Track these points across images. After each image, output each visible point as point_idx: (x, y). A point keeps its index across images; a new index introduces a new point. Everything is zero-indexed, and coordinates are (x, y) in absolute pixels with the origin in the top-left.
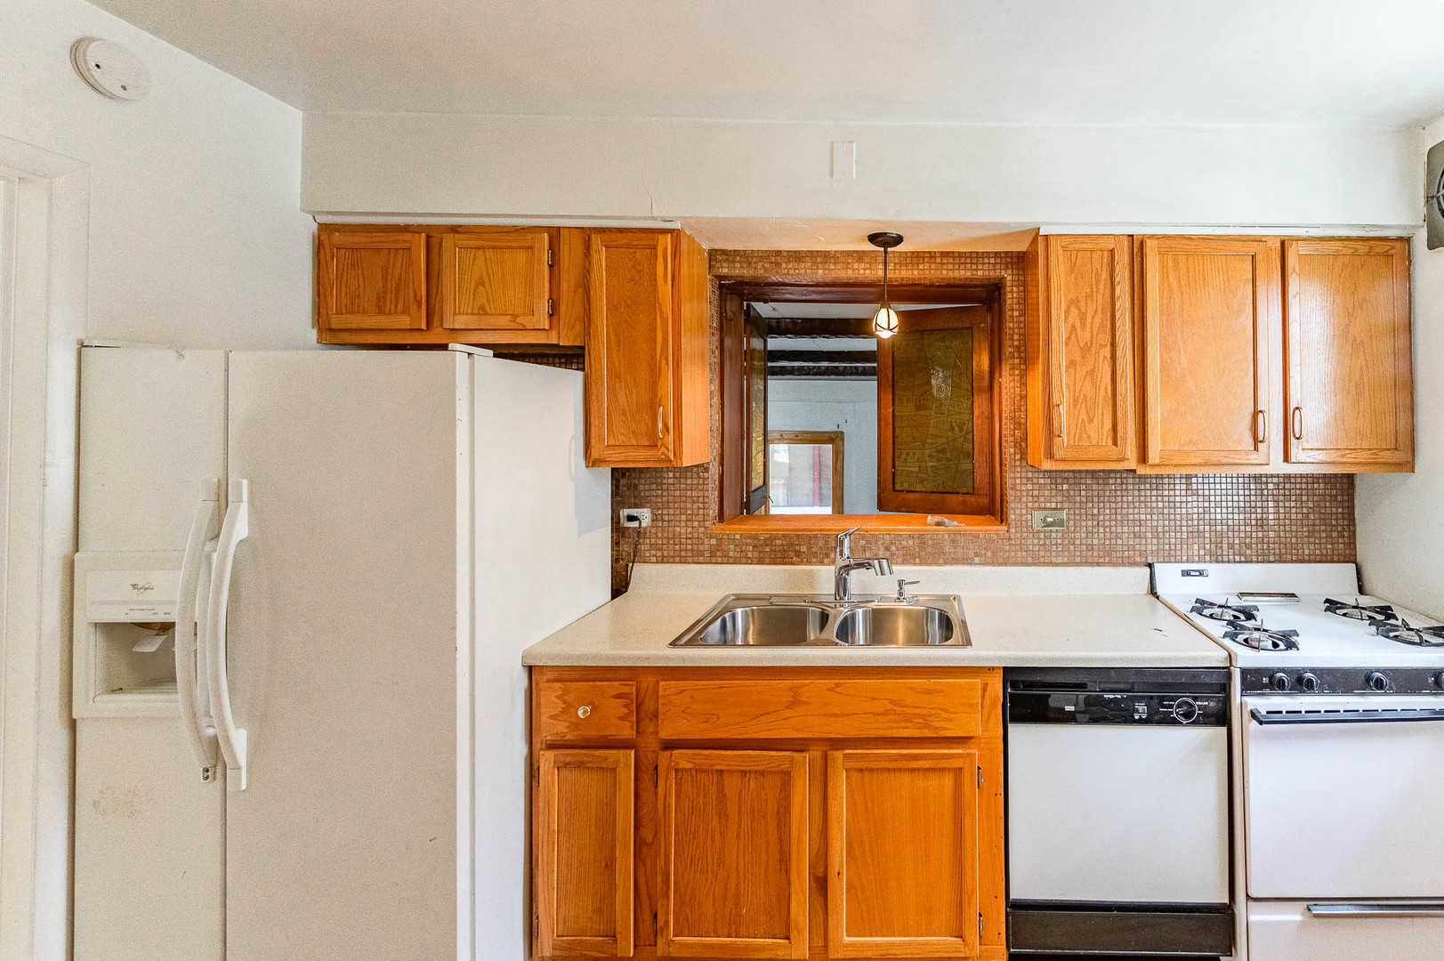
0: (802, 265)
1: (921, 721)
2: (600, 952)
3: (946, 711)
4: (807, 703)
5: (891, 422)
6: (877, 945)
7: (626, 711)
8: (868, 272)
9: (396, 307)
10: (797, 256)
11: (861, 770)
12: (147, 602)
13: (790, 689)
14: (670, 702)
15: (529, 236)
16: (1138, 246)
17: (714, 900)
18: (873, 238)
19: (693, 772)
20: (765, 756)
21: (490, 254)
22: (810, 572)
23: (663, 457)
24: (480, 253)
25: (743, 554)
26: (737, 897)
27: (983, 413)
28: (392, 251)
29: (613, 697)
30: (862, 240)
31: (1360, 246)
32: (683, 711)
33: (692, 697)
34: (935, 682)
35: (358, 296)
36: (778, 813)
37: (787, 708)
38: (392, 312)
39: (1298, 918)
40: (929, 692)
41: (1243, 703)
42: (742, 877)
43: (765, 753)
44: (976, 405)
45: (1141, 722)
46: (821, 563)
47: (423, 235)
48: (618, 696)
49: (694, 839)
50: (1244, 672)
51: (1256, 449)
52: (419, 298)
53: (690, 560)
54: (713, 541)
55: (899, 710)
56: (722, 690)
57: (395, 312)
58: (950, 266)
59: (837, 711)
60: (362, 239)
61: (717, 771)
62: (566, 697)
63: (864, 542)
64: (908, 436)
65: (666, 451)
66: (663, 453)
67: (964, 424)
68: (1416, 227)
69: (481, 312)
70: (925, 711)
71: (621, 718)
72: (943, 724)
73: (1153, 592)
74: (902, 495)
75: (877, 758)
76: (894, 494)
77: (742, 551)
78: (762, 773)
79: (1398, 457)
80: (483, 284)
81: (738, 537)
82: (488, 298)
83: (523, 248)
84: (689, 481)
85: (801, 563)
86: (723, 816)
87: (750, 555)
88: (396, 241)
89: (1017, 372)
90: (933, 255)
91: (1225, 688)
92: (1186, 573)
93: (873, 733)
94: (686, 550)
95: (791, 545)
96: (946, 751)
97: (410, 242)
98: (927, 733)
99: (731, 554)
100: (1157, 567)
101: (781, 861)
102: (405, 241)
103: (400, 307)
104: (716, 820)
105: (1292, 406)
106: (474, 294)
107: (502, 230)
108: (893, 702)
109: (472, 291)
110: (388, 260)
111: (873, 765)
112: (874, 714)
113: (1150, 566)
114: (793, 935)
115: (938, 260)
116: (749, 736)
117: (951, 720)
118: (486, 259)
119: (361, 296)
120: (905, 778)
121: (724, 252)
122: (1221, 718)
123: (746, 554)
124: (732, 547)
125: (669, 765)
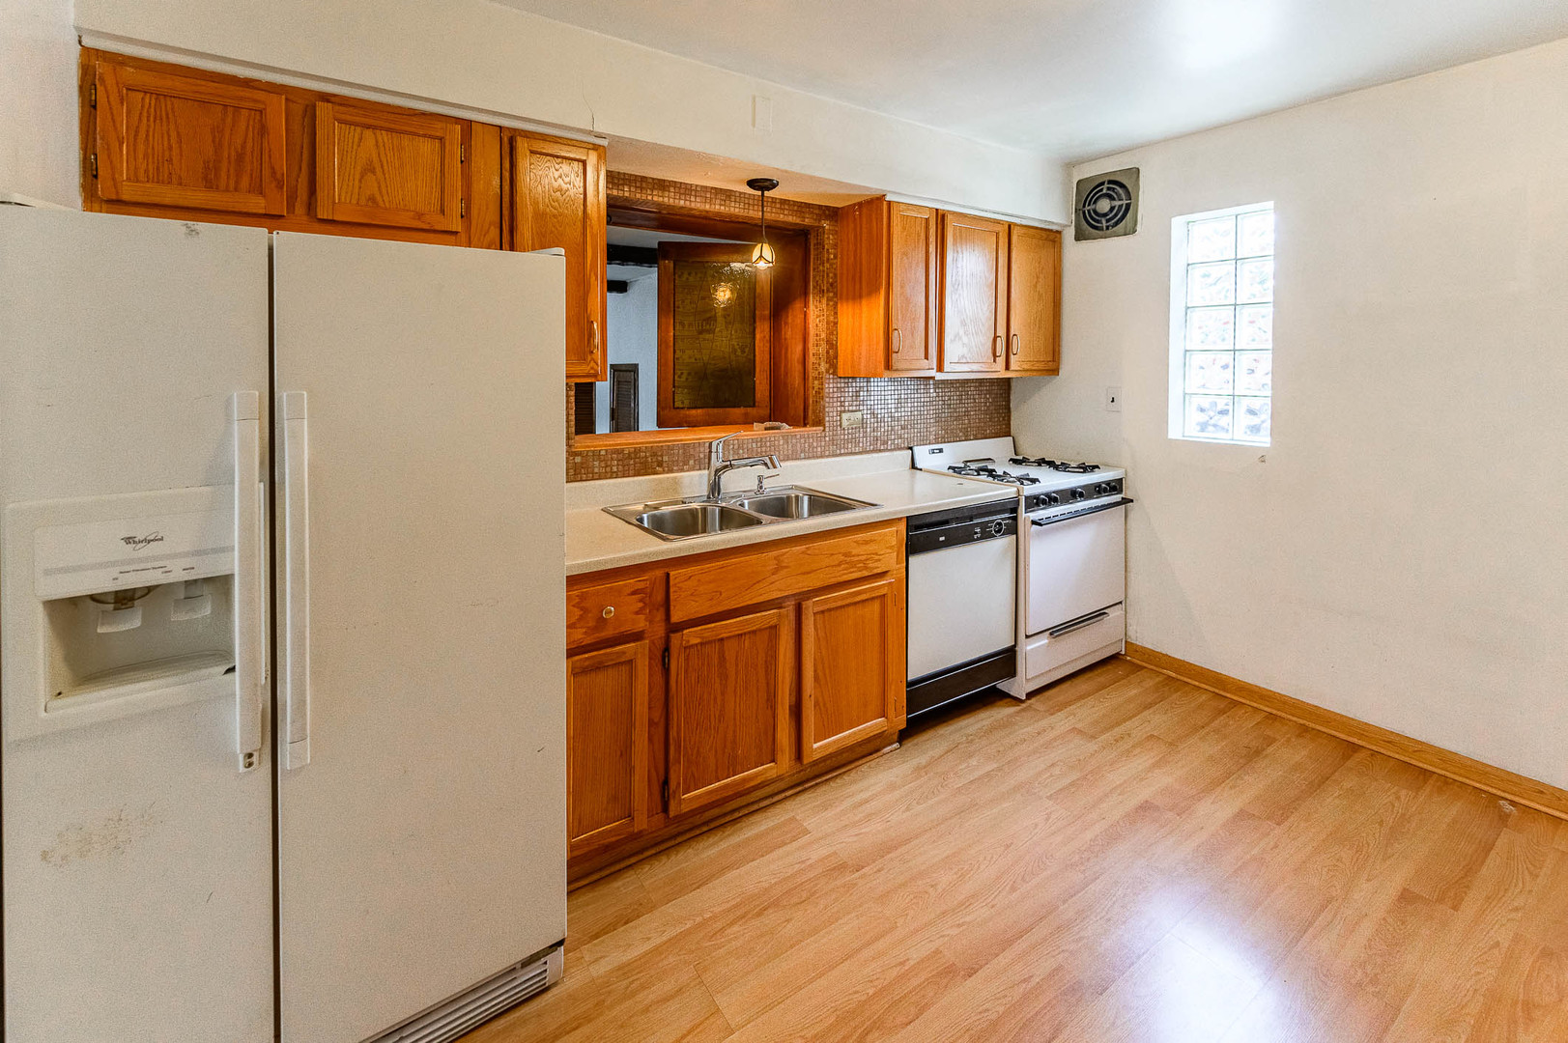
0: (666, 194)
1: (862, 565)
2: (619, 835)
3: (876, 554)
4: (786, 567)
5: (672, 344)
6: (834, 742)
7: (641, 605)
8: (722, 208)
9: (237, 183)
11: (823, 612)
12: (155, 558)
13: (775, 558)
14: (680, 588)
15: (439, 125)
16: (941, 217)
17: (716, 752)
18: (752, 183)
19: (699, 647)
20: (758, 617)
21: (383, 136)
22: (676, 478)
23: (592, 371)
24: (368, 133)
25: (609, 469)
26: (734, 742)
27: (764, 337)
28: (230, 109)
29: (629, 595)
30: (740, 181)
31: (1044, 234)
32: (692, 595)
33: (699, 580)
34: (860, 536)
35: (170, 161)
36: (766, 661)
37: (773, 574)
38: (232, 187)
39: (1046, 641)
40: (866, 543)
41: (1025, 516)
42: (738, 723)
43: (759, 614)
44: (758, 331)
45: (978, 539)
46: (682, 470)
47: (283, 97)
48: (634, 593)
49: (699, 704)
50: (1026, 497)
51: (995, 361)
52: (279, 176)
54: (578, 460)
55: (848, 559)
56: (724, 569)
57: (236, 190)
58: (786, 212)
59: (808, 569)
60: (177, 84)
61: (719, 640)
62: (583, 605)
64: (690, 358)
65: (595, 367)
66: (592, 368)
67: (746, 346)
68: (1066, 226)
69: (370, 203)
70: (864, 557)
71: (637, 613)
72: (876, 564)
73: (913, 466)
74: (682, 412)
75: (835, 599)
76: (674, 412)
77: (606, 466)
78: (754, 632)
79: (1051, 365)
80: (373, 171)
81: (603, 453)
82: (379, 187)
83: (431, 137)
85: (663, 472)
86: (724, 676)
87: (615, 470)
88: (241, 99)
89: (831, 303)
91: (1015, 510)
92: (933, 452)
93: (833, 581)
96: (876, 584)
97: (263, 103)
98: (866, 573)
99: (596, 470)
100: (915, 449)
101: (768, 700)
102: (255, 101)
103: (245, 182)
104: (718, 680)
105: (1012, 333)
106: (360, 181)
107: (396, 111)
108: (846, 555)
109: (357, 177)
110: (223, 120)
111: (834, 605)
112: (833, 566)
113: (911, 448)
114: (779, 757)
115: (778, 206)
116: (745, 604)
117: (880, 560)
118: (377, 142)
119: (175, 161)
120: (851, 609)
122: (1013, 529)
123: (612, 469)
124: (597, 463)
125: (681, 644)
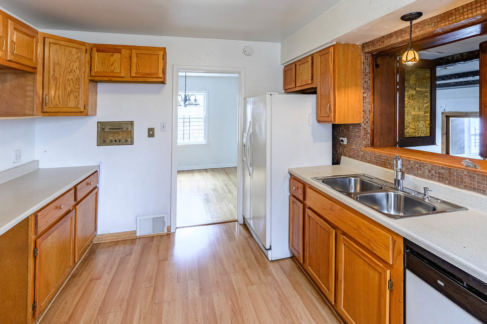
1: (367, 240)
3: (376, 242)
4: (334, 211)
10: (390, 36)
11: (348, 248)
14: (308, 194)
18: (404, 18)
19: (312, 218)
20: (324, 224)
21: (303, 65)
23: (330, 120)
25: (371, 160)
26: (319, 266)
28: (291, 69)
34: (372, 226)
37: (330, 210)
38: (291, 84)
40: (370, 230)
43: (325, 222)
47: (295, 64)
52: (294, 80)
53: (356, 158)
54: (363, 153)
55: (359, 230)
56: (317, 196)
61: (316, 221)
63: (418, 165)
65: (331, 118)
69: (301, 81)
70: (368, 237)
71: (301, 194)
78: (324, 229)
80: (302, 74)
81: (370, 153)
84: (356, 130)
86: (317, 237)
87: (373, 161)
90: (457, 9)
94: (355, 154)
95: (387, 160)
96: (375, 260)
97: (293, 66)
99: (368, 159)
108: (358, 226)
109: (300, 76)
111: (351, 248)
112: (352, 227)
117: (378, 248)
118: (302, 67)
120: (362, 262)
121: (366, 43)
123: (372, 160)
124: (368, 156)
125: (307, 213)
